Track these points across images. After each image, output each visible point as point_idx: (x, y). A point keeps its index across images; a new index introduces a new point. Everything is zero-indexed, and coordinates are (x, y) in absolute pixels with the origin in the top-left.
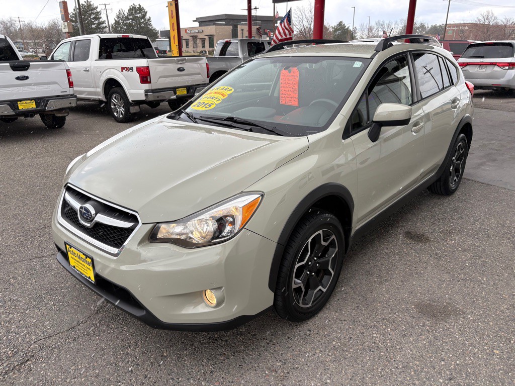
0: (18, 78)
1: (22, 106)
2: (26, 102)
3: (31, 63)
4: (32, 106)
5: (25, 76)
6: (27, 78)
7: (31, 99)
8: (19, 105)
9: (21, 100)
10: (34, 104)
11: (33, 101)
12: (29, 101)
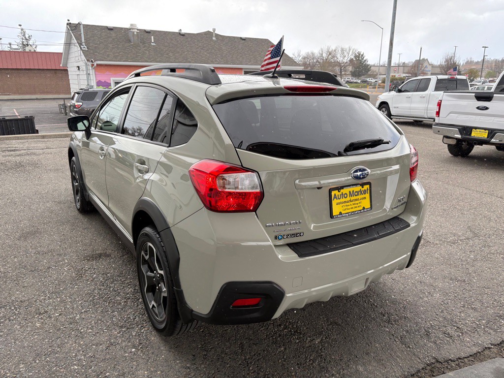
0: (478, 108)
1: (475, 134)
2: (480, 130)
3: (495, 95)
4: (484, 135)
5: (485, 107)
6: (487, 108)
7: (485, 129)
8: (473, 132)
9: (476, 128)
10: (487, 134)
11: (486, 131)
12: (483, 131)
